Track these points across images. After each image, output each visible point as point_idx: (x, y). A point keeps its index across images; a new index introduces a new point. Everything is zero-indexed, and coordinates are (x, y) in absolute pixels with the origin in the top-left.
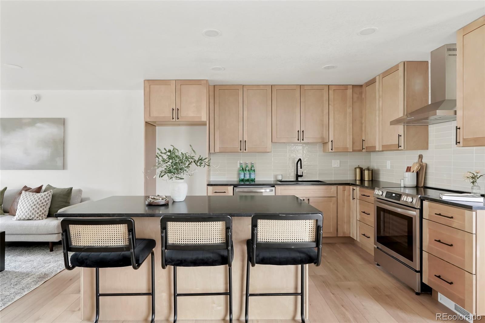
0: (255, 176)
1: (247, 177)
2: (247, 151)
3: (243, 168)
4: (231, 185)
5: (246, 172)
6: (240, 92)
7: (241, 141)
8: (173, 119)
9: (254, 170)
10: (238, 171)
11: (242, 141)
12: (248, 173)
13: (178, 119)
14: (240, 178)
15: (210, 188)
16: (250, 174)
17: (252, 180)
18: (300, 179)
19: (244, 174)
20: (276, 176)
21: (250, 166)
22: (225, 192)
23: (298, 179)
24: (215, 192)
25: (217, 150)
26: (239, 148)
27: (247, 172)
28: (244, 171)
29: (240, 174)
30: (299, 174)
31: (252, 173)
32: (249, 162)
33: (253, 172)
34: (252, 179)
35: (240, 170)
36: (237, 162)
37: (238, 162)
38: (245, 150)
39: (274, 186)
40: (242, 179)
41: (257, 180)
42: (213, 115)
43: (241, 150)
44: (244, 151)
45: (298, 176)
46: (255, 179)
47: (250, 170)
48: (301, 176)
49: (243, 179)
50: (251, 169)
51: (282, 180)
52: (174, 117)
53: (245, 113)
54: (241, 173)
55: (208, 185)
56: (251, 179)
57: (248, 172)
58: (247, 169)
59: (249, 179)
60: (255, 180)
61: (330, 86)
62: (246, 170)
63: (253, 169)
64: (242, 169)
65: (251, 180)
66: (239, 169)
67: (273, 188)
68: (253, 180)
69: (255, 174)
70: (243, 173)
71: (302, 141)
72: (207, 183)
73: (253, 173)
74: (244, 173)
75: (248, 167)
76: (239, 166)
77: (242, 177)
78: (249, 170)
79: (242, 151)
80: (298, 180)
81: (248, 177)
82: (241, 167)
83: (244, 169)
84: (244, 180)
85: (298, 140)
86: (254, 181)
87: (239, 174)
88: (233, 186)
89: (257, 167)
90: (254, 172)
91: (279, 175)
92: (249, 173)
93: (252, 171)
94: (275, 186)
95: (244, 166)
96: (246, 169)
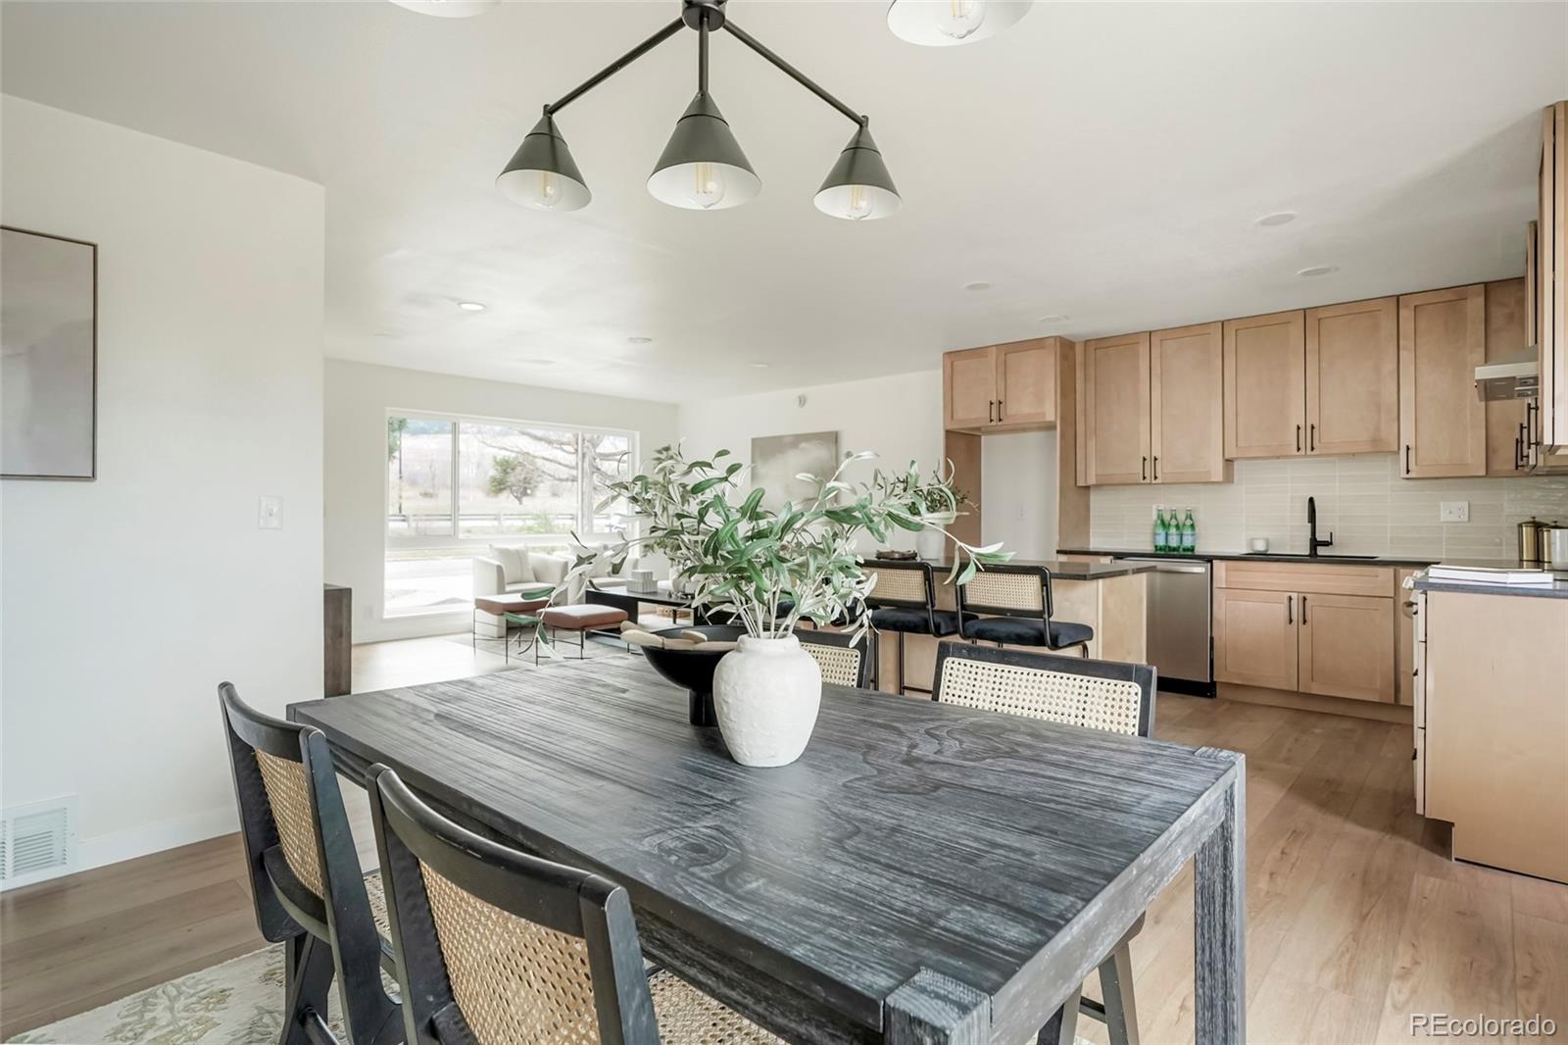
0: (1194, 540)
1: (1174, 542)
2: (1159, 481)
3: (1163, 521)
5: (1170, 532)
6: (1143, 349)
7: (1145, 459)
9: (1193, 526)
10: (1151, 529)
11: (1147, 458)
12: (1176, 531)
14: (1156, 541)
16: (1181, 534)
17: (1187, 548)
18: (1321, 551)
19: (1165, 535)
20: (1250, 542)
21: (1182, 515)
23: (1318, 550)
25: (1091, 480)
26: (1141, 475)
27: (1173, 531)
28: (1167, 527)
30: (1320, 538)
33: (1188, 530)
35: (1157, 526)
37: (1154, 506)
38: (1156, 478)
41: (1200, 547)
42: (1083, 405)
43: (1144, 478)
44: (1153, 481)
45: (1315, 543)
46: (1193, 544)
47: (1181, 526)
48: (1329, 543)
49: (1164, 544)
50: (1185, 524)
53: (1156, 394)
54: (1159, 533)
55: (1060, 551)
56: (1183, 546)
57: (1176, 529)
58: (1175, 522)
59: (1178, 545)
60: (1195, 547)
61: (1401, 297)
62: (1171, 525)
63: (1189, 522)
64: (1160, 522)
65: (1184, 550)
66: (1155, 522)
68: (1189, 547)
69: (1193, 535)
70: (1163, 533)
71: (1309, 452)
72: (1058, 548)
73: (1190, 533)
74: (1167, 533)
75: (1177, 519)
76: (1153, 516)
77: (1161, 542)
78: (1178, 526)
79: (1147, 481)
80: (1319, 554)
81: (1176, 541)
82: (1158, 518)
83: (1167, 523)
84: (1166, 546)
85: (1298, 449)
86: (1192, 549)
87: (1155, 535)
89: (1200, 518)
90: (1193, 530)
92: (1179, 532)
93: (1186, 528)
95: (1167, 517)
96: (1172, 522)
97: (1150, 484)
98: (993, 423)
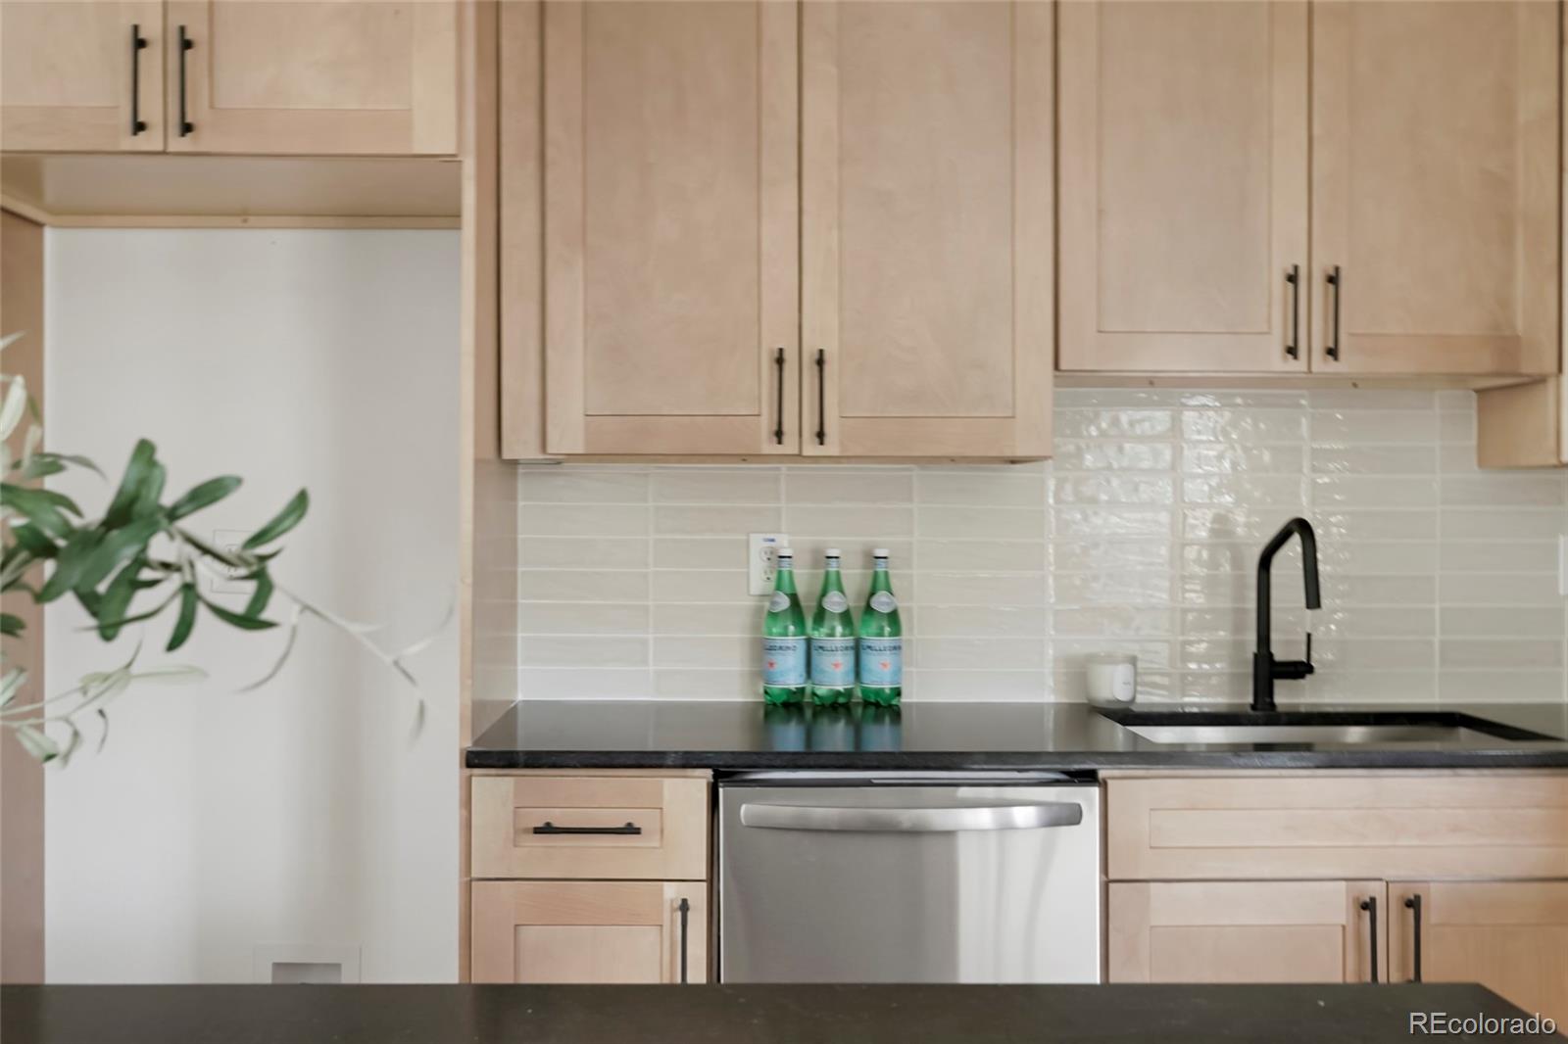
0: (898, 671)
1: (835, 676)
2: (831, 448)
3: (794, 598)
4: (688, 761)
5: (819, 635)
7: (780, 361)
8: (139, 127)
9: (893, 617)
10: (756, 627)
11: (787, 356)
12: (840, 638)
13: (187, 128)
14: (776, 687)
15: (495, 788)
16: (858, 649)
17: (877, 705)
18: (1286, 697)
19: (801, 647)
20: (1079, 671)
21: (854, 577)
22: (637, 831)
23: (1271, 694)
24: (537, 831)
25: (567, 437)
26: (766, 424)
27: (832, 634)
28: (809, 622)
29: (771, 648)
30: (1280, 653)
31: (878, 641)
32: (844, 543)
33: (881, 634)
34: (879, 692)
35: (773, 615)
36: (748, 543)
37: (758, 544)
38: (821, 435)
39: (1088, 777)
40: (789, 692)
41: (915, 700)
42: (532, 121)
43: (779, 434)
44: (811, 448)
45: (1269, 670)
46: (898, 692)
47: (856, 617)
48: (1300, 670)
49: (802, 690)
50: (869, 610)
51: (1133, 701)
52: (150, 112)
54: (779, 641)
55: (475, 760)
56: (865, 691)
57: (839, 629)
58: (834, 603)
59: (849, 693)
60: (904, 699)
62: (821, 615)
63: (881, 604)
64: (784, 603)
65: (866, 704)
66: (767, 604)
67: (1087, 797)
68: (885, 708)
69: (897, 648)
70: (794, 642)
71: (1322, 365)
72: (468, 745)
73: (887, 641)
74: (809, 642)
75: (841, 591)
76: (758, 578)
77: (789, 675)
78: (846, 617)
79: (790, 446)
80: (1273, 705)
81: (840, 671)
82: (778, 588)
83: (808, 604)
84: (807, 699)
85: (1292, 351)
86: (896, 714)
87: (763, 650)
88: (709, 773)
90: (896, 630)
91: (1110, 659)
92: (849, 641)
93: (873, 627)
94: (1102, 774)
95: (804, 581)
96: (827, 605)
97: (799, 457)
98: (149, 141)
